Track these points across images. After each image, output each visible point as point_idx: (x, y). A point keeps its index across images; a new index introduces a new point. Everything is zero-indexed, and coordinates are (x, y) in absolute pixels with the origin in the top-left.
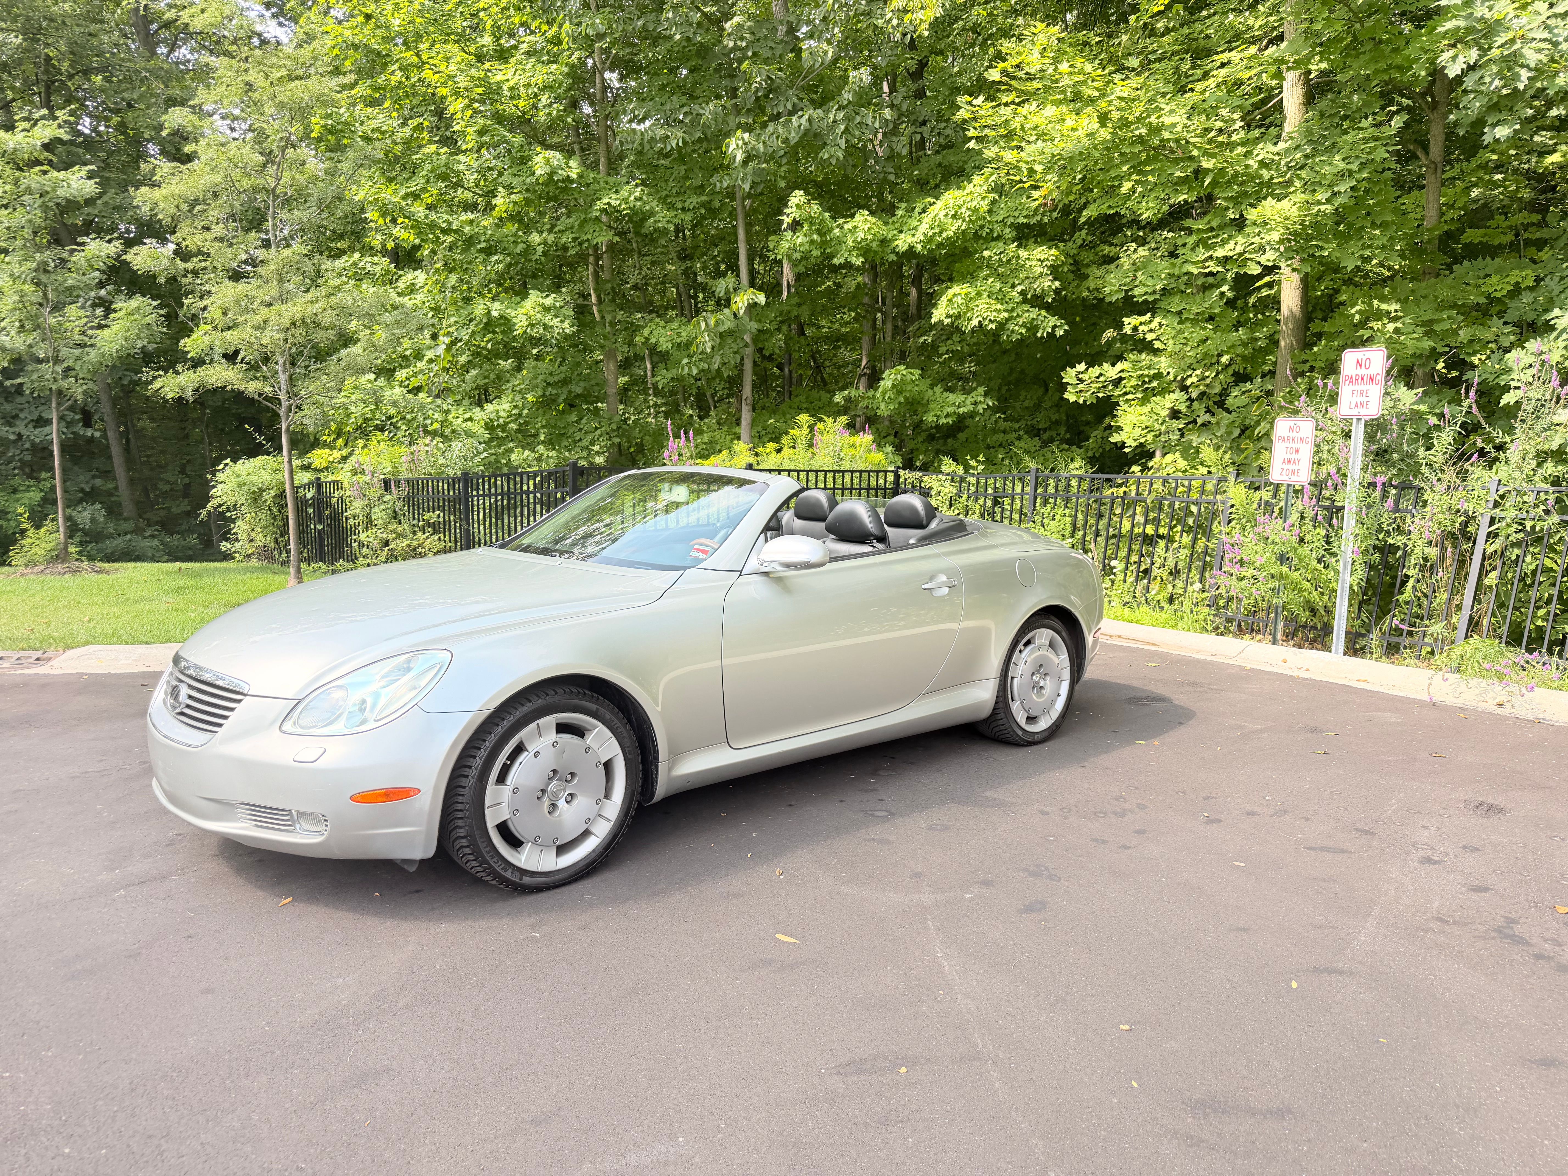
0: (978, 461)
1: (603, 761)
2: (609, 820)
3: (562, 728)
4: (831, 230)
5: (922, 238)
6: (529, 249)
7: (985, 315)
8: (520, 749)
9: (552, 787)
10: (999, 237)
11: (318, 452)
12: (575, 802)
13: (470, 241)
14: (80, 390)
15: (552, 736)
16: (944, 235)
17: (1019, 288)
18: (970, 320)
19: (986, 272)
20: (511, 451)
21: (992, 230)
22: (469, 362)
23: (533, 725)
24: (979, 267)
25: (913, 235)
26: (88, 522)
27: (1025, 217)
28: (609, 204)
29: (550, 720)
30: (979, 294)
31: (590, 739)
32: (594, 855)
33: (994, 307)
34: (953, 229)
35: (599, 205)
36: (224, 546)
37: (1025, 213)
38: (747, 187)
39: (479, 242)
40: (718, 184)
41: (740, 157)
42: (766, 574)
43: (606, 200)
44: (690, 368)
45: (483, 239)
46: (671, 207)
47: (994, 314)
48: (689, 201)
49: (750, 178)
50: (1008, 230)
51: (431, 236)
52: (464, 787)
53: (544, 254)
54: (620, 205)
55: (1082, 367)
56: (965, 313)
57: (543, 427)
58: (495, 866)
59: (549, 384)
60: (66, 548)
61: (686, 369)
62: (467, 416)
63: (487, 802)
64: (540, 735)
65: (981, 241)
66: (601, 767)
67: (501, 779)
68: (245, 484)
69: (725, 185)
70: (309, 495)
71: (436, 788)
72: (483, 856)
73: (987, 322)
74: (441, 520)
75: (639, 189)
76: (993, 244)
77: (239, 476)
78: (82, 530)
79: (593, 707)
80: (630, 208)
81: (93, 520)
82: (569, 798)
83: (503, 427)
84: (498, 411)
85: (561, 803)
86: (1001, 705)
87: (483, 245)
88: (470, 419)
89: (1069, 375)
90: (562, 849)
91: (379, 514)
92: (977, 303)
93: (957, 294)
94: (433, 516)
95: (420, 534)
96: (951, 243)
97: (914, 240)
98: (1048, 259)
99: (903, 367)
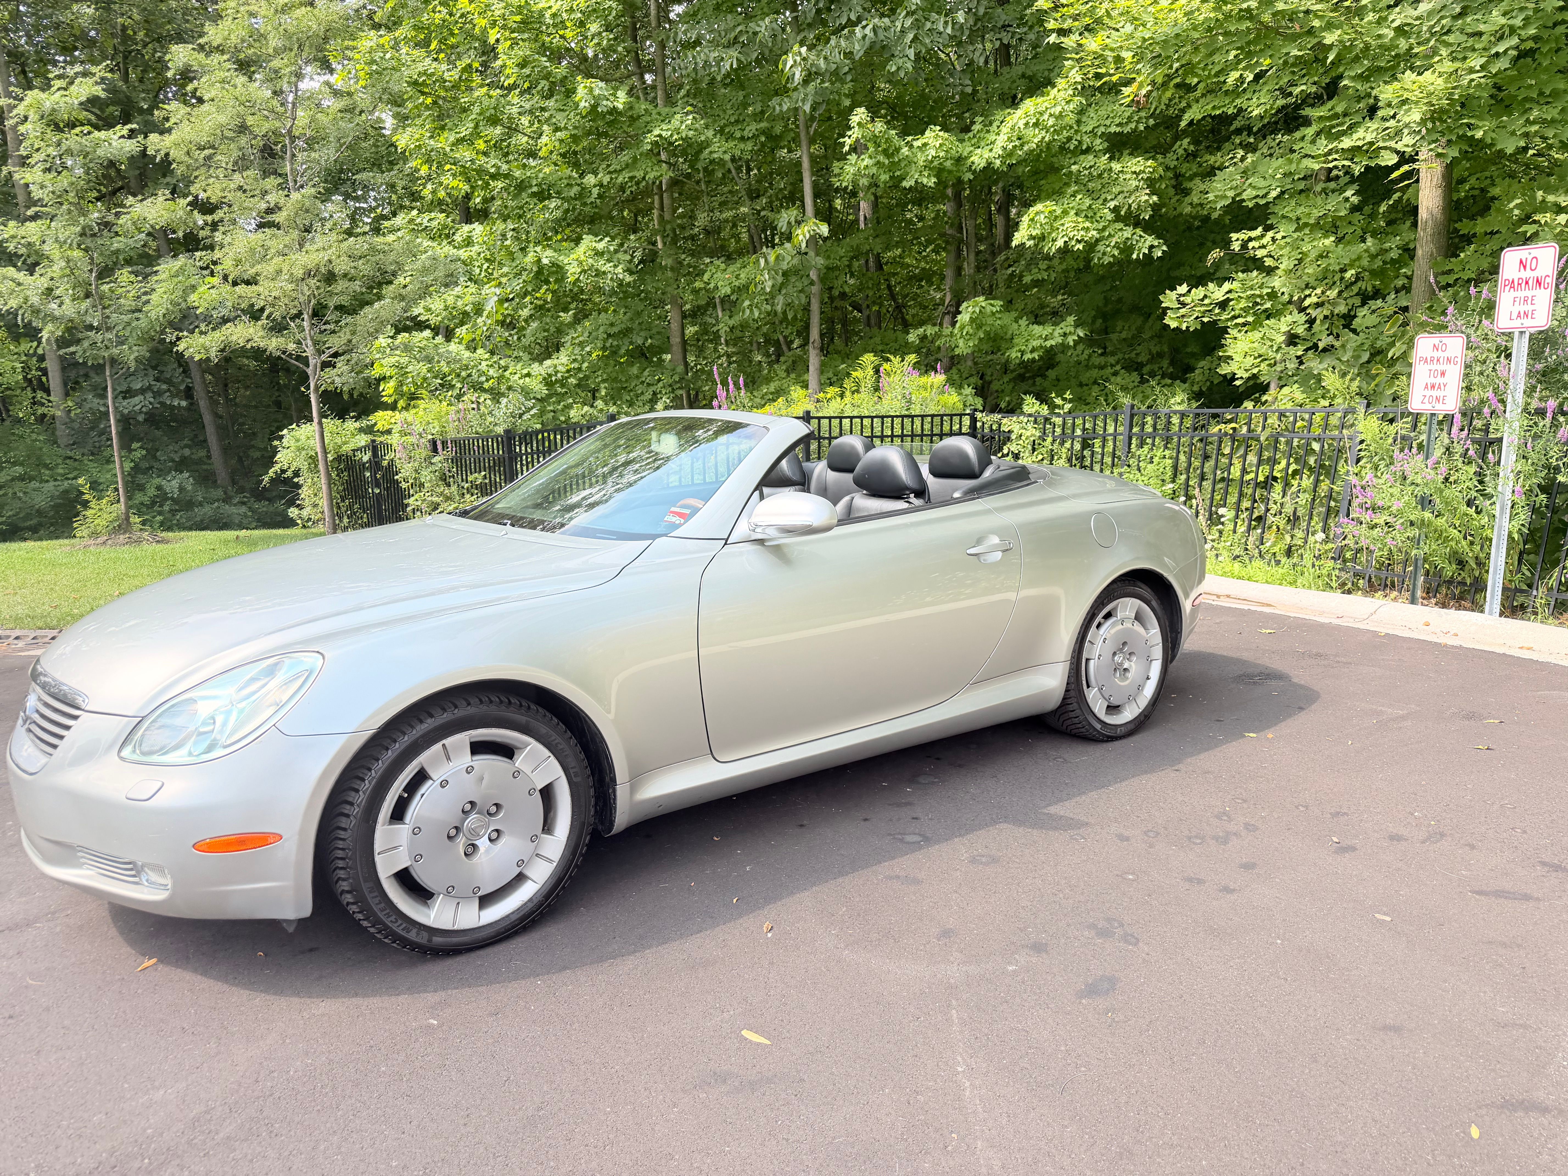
0: (1064, 399)
1: (540, 787)
2: (550, 861)
3: (478, 748)
4: (898, 149)
5: (1001, 153)
6: (584, 192)
7: (1071, 235)
8: (421, 777)
9: (470, 822)
10: (1088, 151)
11: (380, 414)
12: (503, 840)
13: (521, 186)
14: (132, 357)
15: (466, 759)
16: (1026, 148)
17: (1112, 204)
18: (1054, 240)
19: (1074, 188)
20: (569, 407)
21: (1080, 142)
22: (531, 316)
23: (438, 747)
24: (1065, 184)
25: (991, 150)
26: (176, 490)
27: (1117, 125)
28: (660, 136)
29: (462, 740)
30: (1065, 213)
31: (520, 761)
32: (530, 905)
33: (1081, 226)
34: (1036, 141)
35: (650, 138)
36: (293, 512)
37: (1117, 121)
38: (807, 108)
39: (531, 186)
40: (778, 108)
41: (798, 76)
42: (761, 542)
43: (657, 132)
44: (751, 311)
45: (534, 183)
46: (730, 137)
47: (1082, 233)
48: (748, 129)
49: (810, 98)
50: (1098, 141)
51: (480, 183)
52: (345, 829)
53: (600, 196)
54: (672, 135)
55: (1183, 289)
56: (1049, 234)
57: (604, 381)
58: (394, 927)
59: (609, 335)
60: (127, 518)
61: (748, 312)
62: (525, 371)
63: (378, 847)
64: (449, 758)
65: (1069, 155)
66: (537, 795)
67: (396, 818)
68: (303, 449)
69: (785, 108)
70: (366, 458)
71: (302, 832)
72: (375, 915)
73: (1073, 243)
74: (487, 481)
75: (691, 117)
76: (1082, 157)
77: (298, 440)
78: (172, 499)
79: (522, 718)
80: (682, 139)
81: (181, 489)
82: (494, 835)
83: (562, 383)
84: (556, 366)
85: (483, 843)
86: (1072, 693)
87: (535, 189)
88: (528, 375)
89: (1169, 299)
90: (485, 901)
91: (426, 476)
92: (1062, 221)
93: (1037, 213)
94: (478, 478)
95: (467, 496)
96: (1033, 157)
97: (992, 155)
98: (1144, 172)
99: (982, 298)
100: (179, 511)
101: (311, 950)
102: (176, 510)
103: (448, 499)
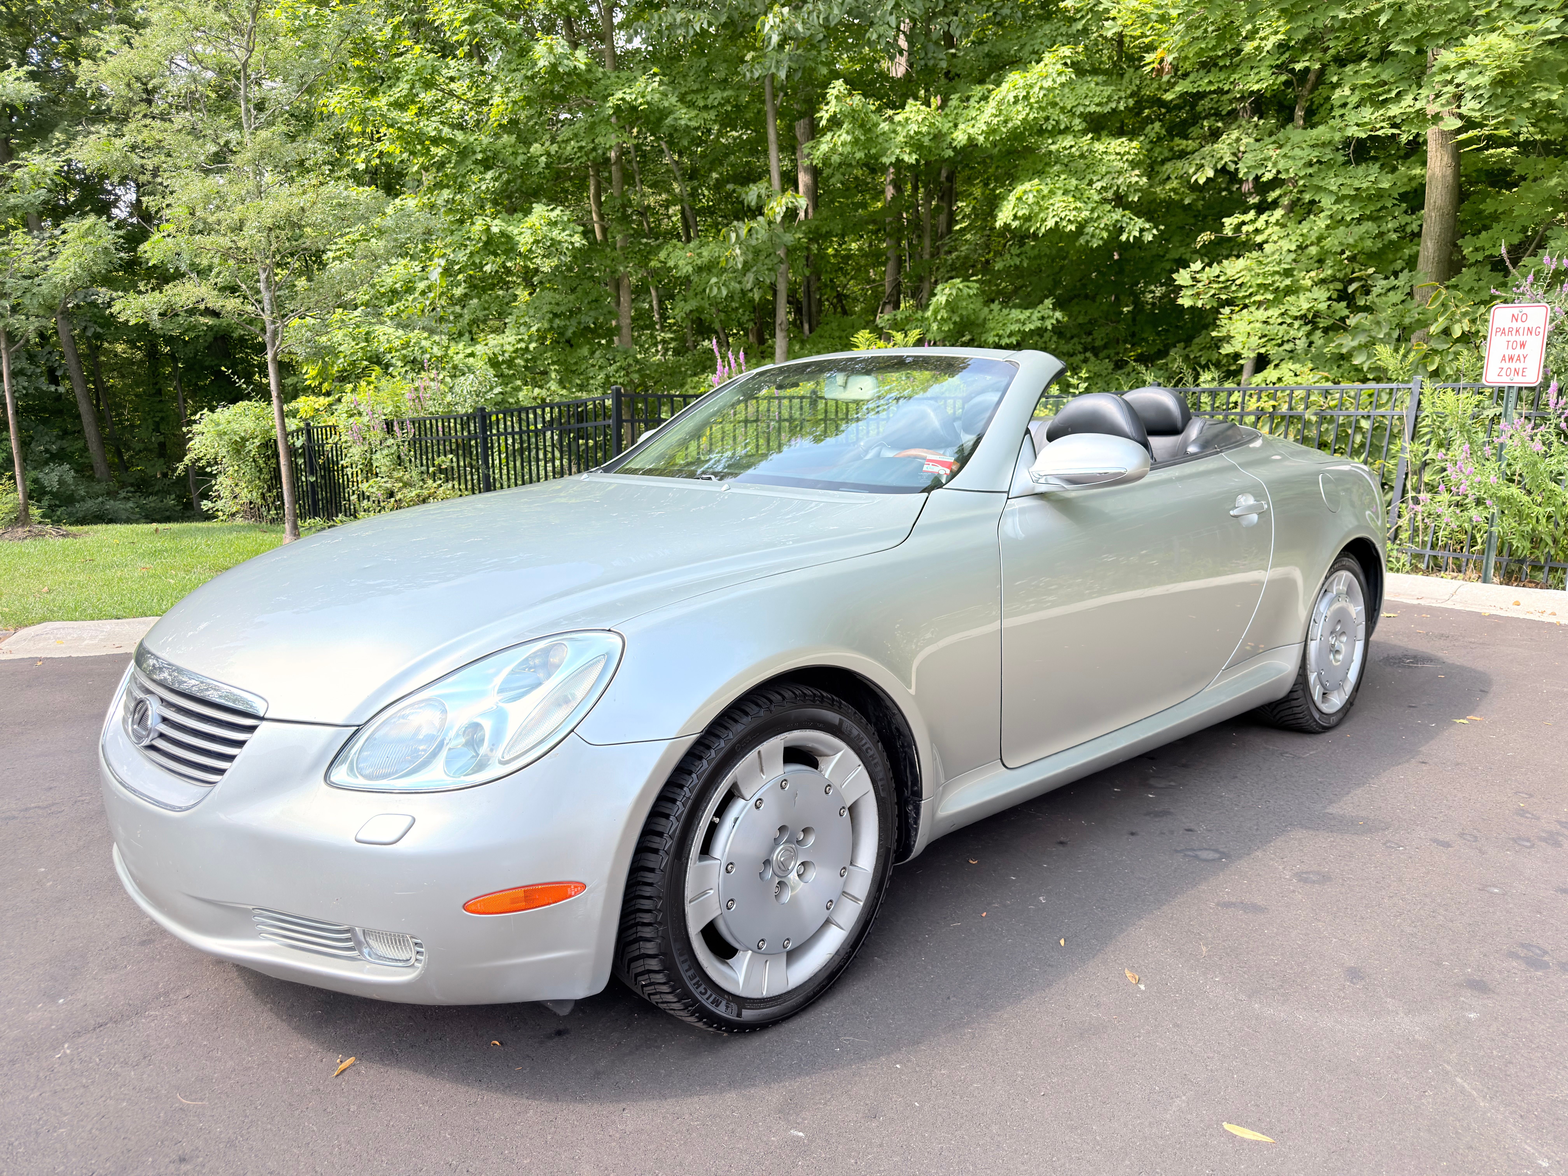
0: (1080, 378)
1: (848, 805)
2: (857, 899)
3: (790, 756)
4: (876, 125)
5: (985, 128)
6: (530, 162)
7: (1063, 215)
8: (731, 796)
9: (778, 854)
10: (1067, 130)
11: (303, 398)
12: (811, 875)
13: (464, 153)
14: (32, 328)
15: (778, 770)
16: (1010, 125)
17: (1098, 185)
18: (1044, 220)
19: (1057, 168)
20: (518, 389)
21: (1058, 122)
22: (466, 295)
23: (752, 755)
24: (1046, 164)
25: (973, 126)
26: (56, 484)
27: (1097, 105)
28: (623, 99)
29: (776, 744)
30: (1052, 192)
31: (828, 769)
32: (838, 959)
33: (1072, 206)
34: (1020, 117)
35: (612, 101)
36: (206, 505)
37: (1097, 100)
38: (781, 76)
39: (476, 151)
40: (747, 75)
41: (775, 39)
42: (1041, 495)
43: (619, 95)
44: (719, 288)
45: (479, 149)
46: (691, 105)
47: (1074, 213)
48: (712, 97)
49: (786, 65)
50: (1077, 121)
51: (419, 148)
53: (548, 166)
54: (636, 99)
55: (1197, 266)
56: (1037, 214)
57: (553, 363)
58: (702, 999)
59: (555, 315)
60: (26, 510)
61: (715, 290)
62: (469, 351)
63: (689, 893)
64: (762, 771)
65: (1047, 135)
66: (846, 813)
67: (706, 850)
68: (225, 433)
69: (755, 75)
70: (298, 444)
71: (612, 878)
72: (684, 986)
73: (1064, 223)
74: (455, 465)
75: (657, 79)
76: (1060, 137)
77: (218, 425)
78: (51, 492)
79: (833, 717)
80: (648, 103)
81: (61, 482)
82: (802, 869)
83: (510, 363)
84: (502, 346)
85: (792, 879)
87: (479, 156)
88: (472, 355)
89: (1182, 277)
90: (793, 956)
91: (381, 461)
92: (1051, 201)
93: (1025, 192)
94: (446, 461)
95: (430, 482)
96: (1016, 135)
97: (976, 130)
98: (1129, 153)
99: (958, 280)
100: (60, 507)
101: (559, 1033)
102: (56, 505)
103: (406, 485)
